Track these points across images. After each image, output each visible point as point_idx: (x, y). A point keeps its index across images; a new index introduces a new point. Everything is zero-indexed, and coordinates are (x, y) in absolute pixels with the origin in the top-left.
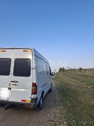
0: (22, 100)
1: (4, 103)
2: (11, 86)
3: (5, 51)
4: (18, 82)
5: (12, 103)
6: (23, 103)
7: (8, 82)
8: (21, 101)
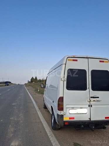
0: (105, 117)
1: (87, 123)
2: (92, 103)
3: (77, 60)
4: (98, 97)
5: (96, 122)
6: (108, 121)
7: (87, 98)
8: (104, 119)
